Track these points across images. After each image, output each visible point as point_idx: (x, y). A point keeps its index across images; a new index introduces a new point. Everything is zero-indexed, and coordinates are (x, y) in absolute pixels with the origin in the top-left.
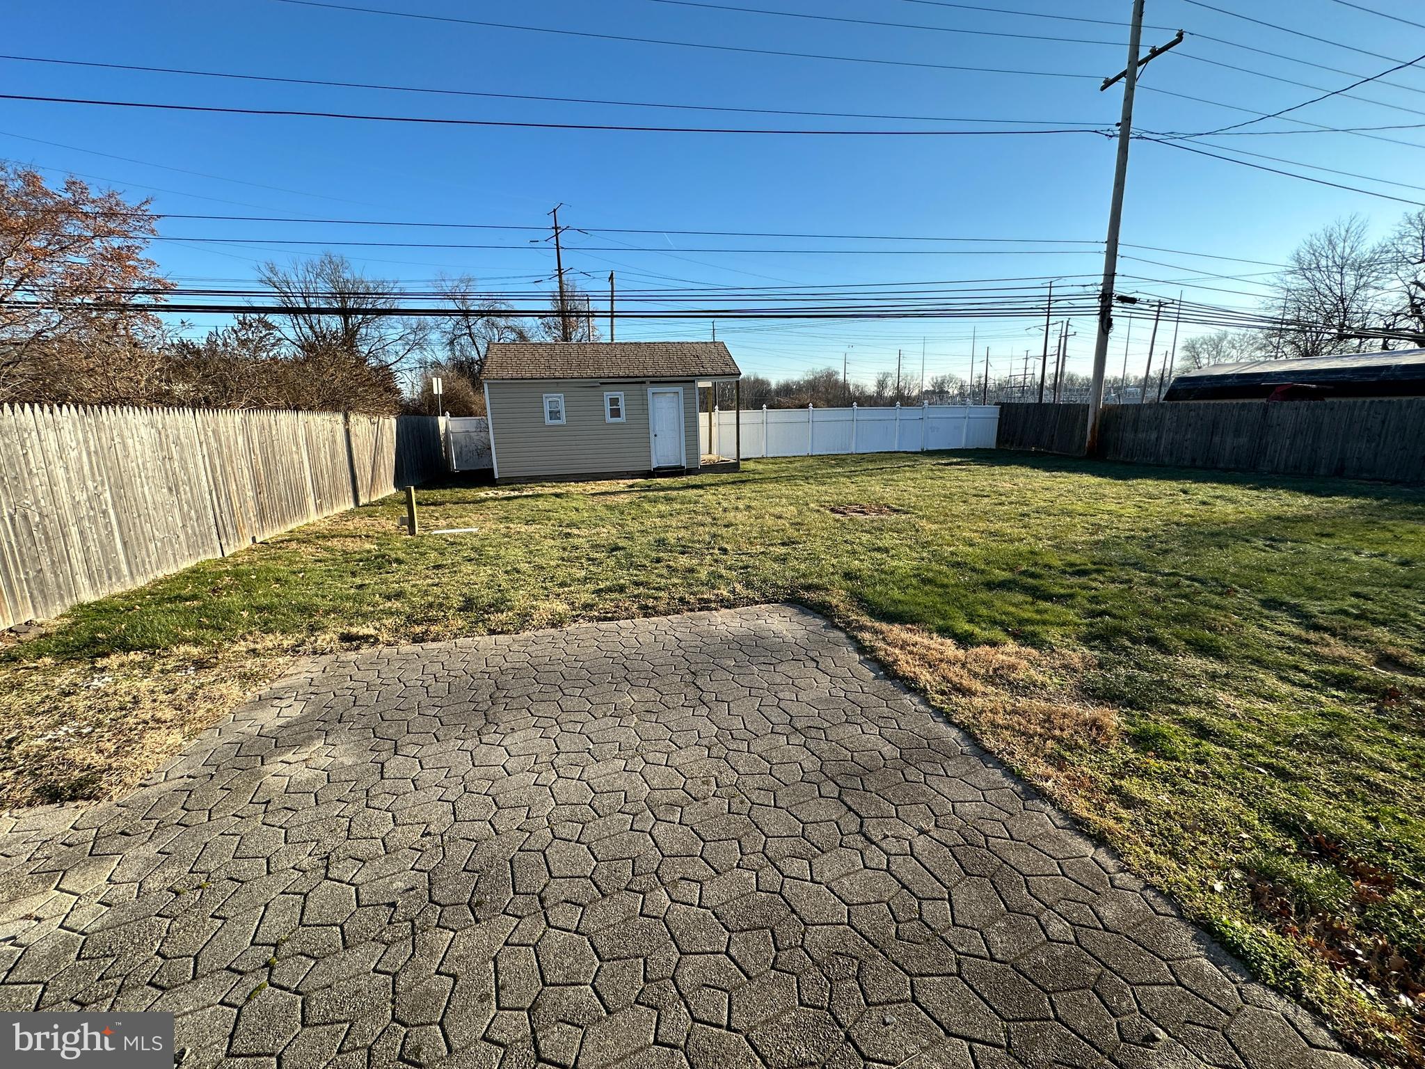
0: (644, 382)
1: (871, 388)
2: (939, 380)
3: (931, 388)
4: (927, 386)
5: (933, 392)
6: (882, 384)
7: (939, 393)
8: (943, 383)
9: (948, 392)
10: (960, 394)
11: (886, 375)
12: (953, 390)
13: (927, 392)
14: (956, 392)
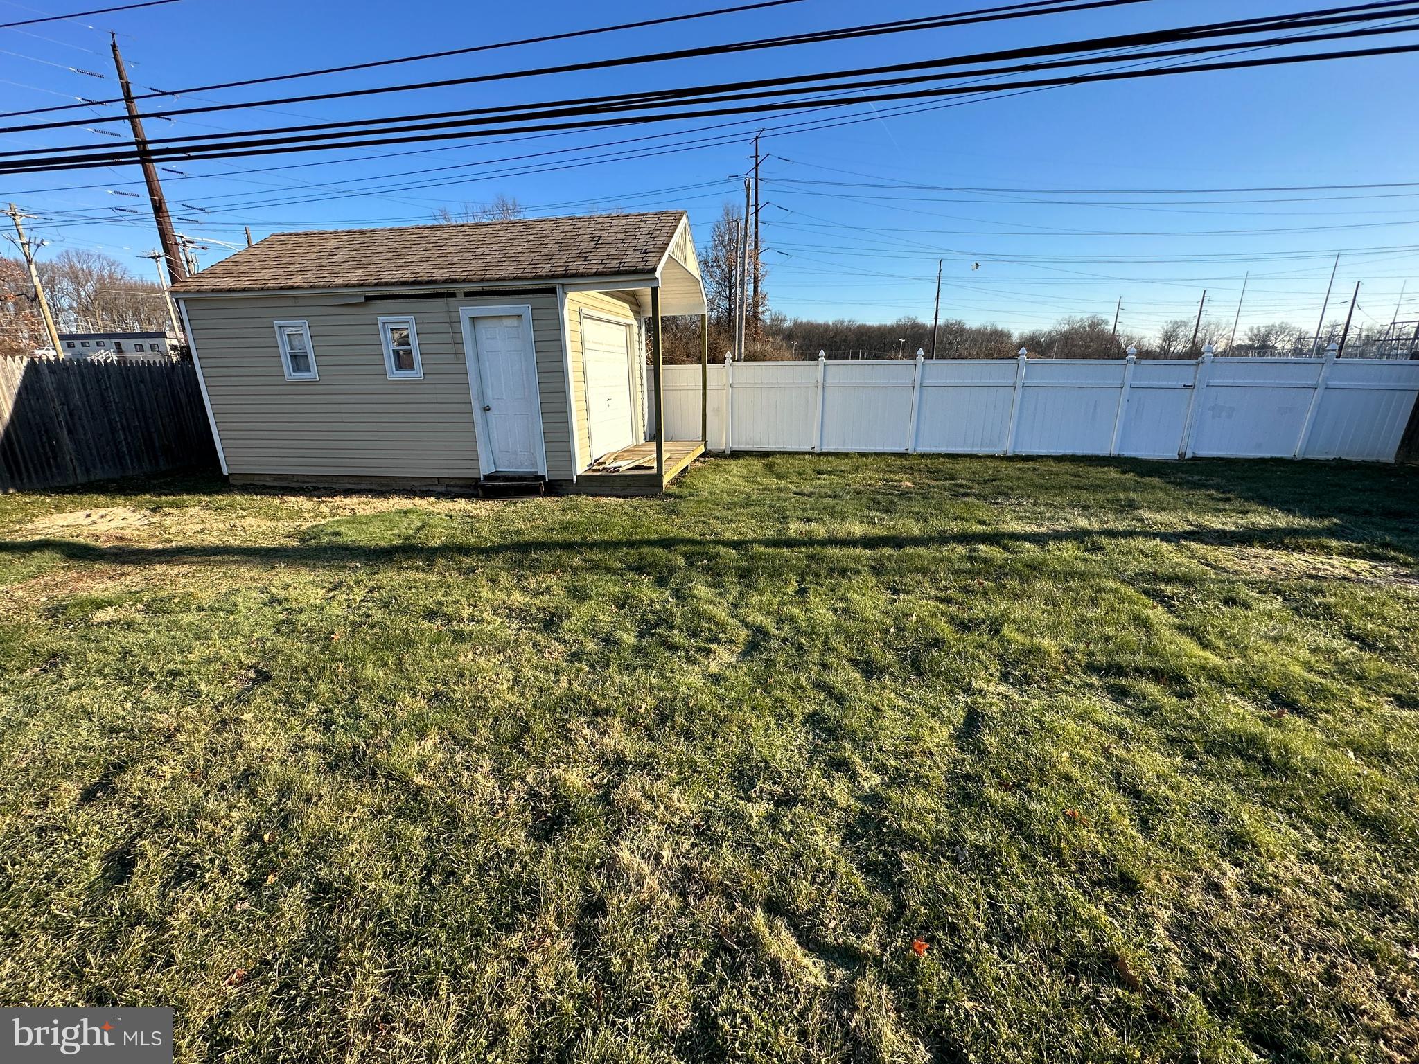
0: (453, 295)
1: (1153, 340)
2: (1263, 330)
3: (1248, 342)
4: (1241, 338)
5: (1251, 347)
6: (1169, 337)
7: (1261, 347)
8: (1268, 334)
9: (1274, 347)
10: (1295, 350)
11: (1177, 325)
12: (1283, 344)
13: (1240, 347)
14: (1288, 347)
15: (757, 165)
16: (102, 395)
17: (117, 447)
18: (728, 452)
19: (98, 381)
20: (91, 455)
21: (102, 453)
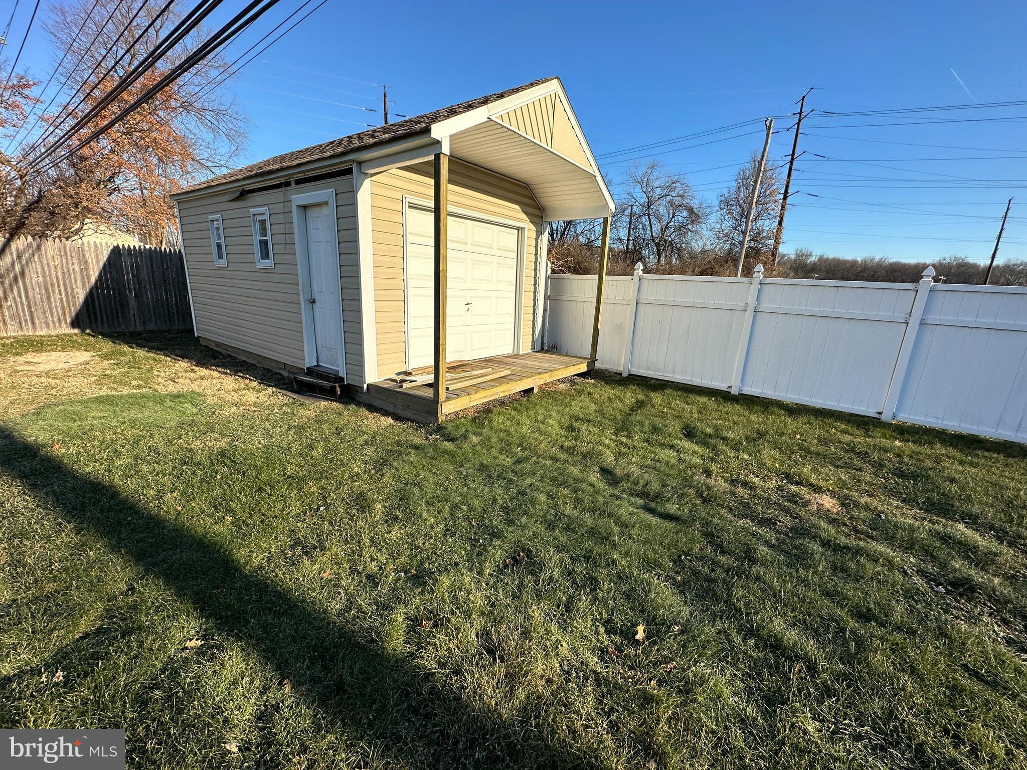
0: (289, 184)
15: (800, 121)
16: (164, 272)
17: (168, 309)
18: (625, 375)
19: (162, 263)
20: (149, 313)
21: (157, 312)
